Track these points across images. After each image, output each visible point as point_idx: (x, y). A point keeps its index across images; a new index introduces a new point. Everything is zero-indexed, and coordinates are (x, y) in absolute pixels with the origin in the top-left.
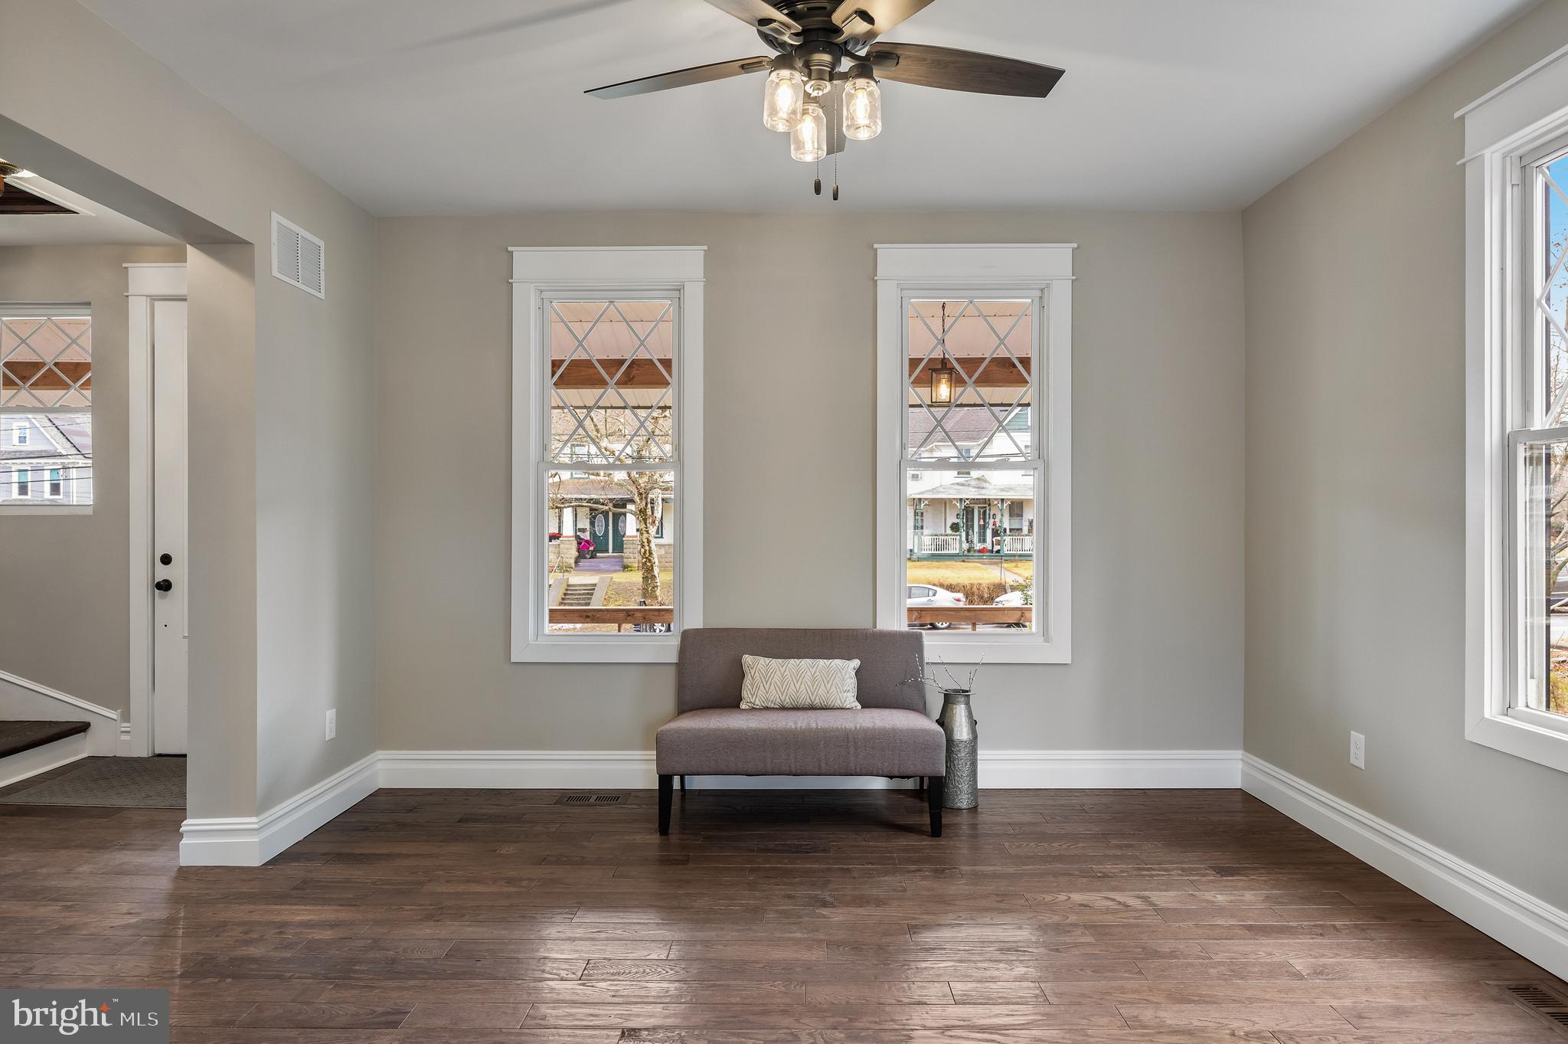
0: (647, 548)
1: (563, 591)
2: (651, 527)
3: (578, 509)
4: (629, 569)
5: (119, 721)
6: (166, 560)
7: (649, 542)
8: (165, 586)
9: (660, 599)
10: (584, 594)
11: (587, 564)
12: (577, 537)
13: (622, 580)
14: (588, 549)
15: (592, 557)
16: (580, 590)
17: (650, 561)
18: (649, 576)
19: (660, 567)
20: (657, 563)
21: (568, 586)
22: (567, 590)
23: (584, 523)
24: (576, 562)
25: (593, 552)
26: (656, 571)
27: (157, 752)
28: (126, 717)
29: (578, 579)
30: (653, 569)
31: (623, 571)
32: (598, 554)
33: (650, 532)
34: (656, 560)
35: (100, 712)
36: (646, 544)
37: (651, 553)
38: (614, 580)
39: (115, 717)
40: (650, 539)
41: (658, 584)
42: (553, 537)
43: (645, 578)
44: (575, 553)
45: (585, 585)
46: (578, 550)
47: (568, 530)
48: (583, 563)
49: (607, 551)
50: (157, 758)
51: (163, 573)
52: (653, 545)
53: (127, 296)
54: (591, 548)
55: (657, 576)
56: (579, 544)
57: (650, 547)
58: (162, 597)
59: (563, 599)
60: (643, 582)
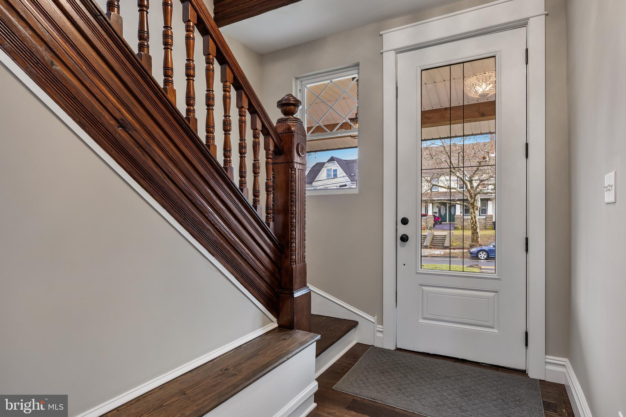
0: (474, 220)
1: (431, 238)
2: (476, 211)
3: (434, 204)
4: (458, 229)
5: (376, 323)
6: (405, 221)
7: (475, 217)
8: (404, 239)
9: (480, 243)
10: (441, 239)
11: (438, 227)
12: (434, 216)
13: (457, 234)
14: (438, 220)
15: (440, 224)
16: (439, 237)
17: (475, 226)
18: (475, 232)
19: (479, 228)
20: (479, 227)
21: (434, 236)
22: (433, 237)
23: (436, 210)
24: (434, 225)
25: (441, 221)
26: (478, 230)
27: (398, 347)
28: (381, 321)
29: (437, 233)
30: (477, 229)
31: (455, 230)
32: (442, 223)
33: (475, 213)
34: (478, 225)
35: (365, 317)
36: (474, 218)
37: (476, 222)
38: (454, 234)
39: (373, 321)
40: (476, 216)
41: (479, 236)
42: (422, 216)
43: (473, 233)
44: (433, 222)
45: (441, 236)
46: (435, 221)
47: (430, 213)
48: (436, 226)
49: (446, 221)
50: (398, 352)
51: (403, 230)
52: (477, 219)
53: (382, 53)
54: (440, 220)
55: (479, 232)
56: (435, 218)
57: (475, 220)
58: (402, 246)
59: (432, 241)
60: (472, 235)
